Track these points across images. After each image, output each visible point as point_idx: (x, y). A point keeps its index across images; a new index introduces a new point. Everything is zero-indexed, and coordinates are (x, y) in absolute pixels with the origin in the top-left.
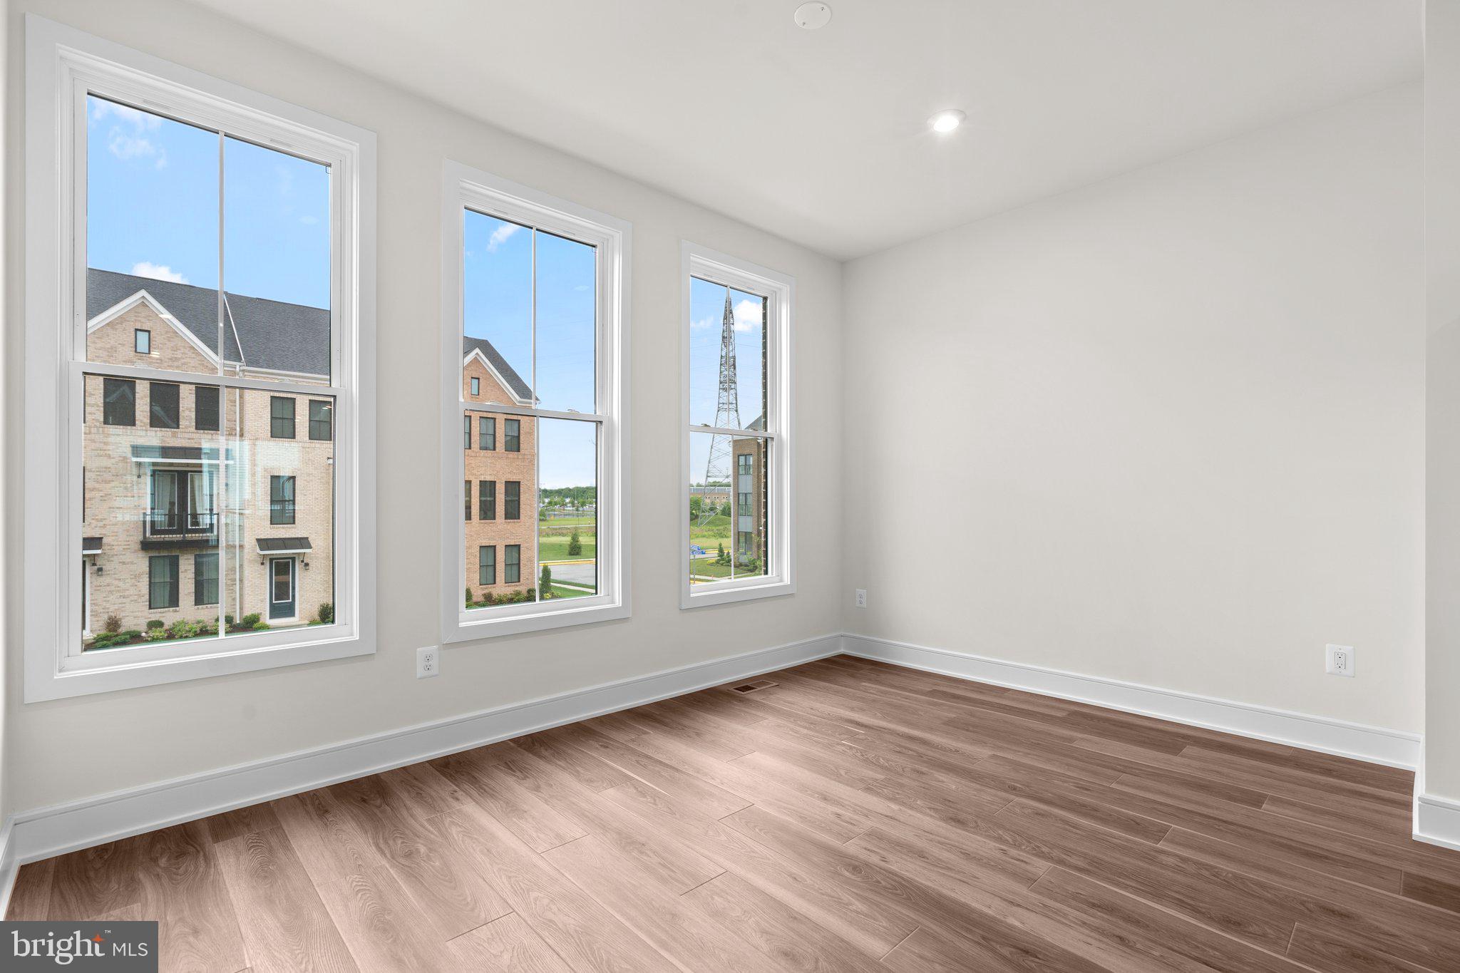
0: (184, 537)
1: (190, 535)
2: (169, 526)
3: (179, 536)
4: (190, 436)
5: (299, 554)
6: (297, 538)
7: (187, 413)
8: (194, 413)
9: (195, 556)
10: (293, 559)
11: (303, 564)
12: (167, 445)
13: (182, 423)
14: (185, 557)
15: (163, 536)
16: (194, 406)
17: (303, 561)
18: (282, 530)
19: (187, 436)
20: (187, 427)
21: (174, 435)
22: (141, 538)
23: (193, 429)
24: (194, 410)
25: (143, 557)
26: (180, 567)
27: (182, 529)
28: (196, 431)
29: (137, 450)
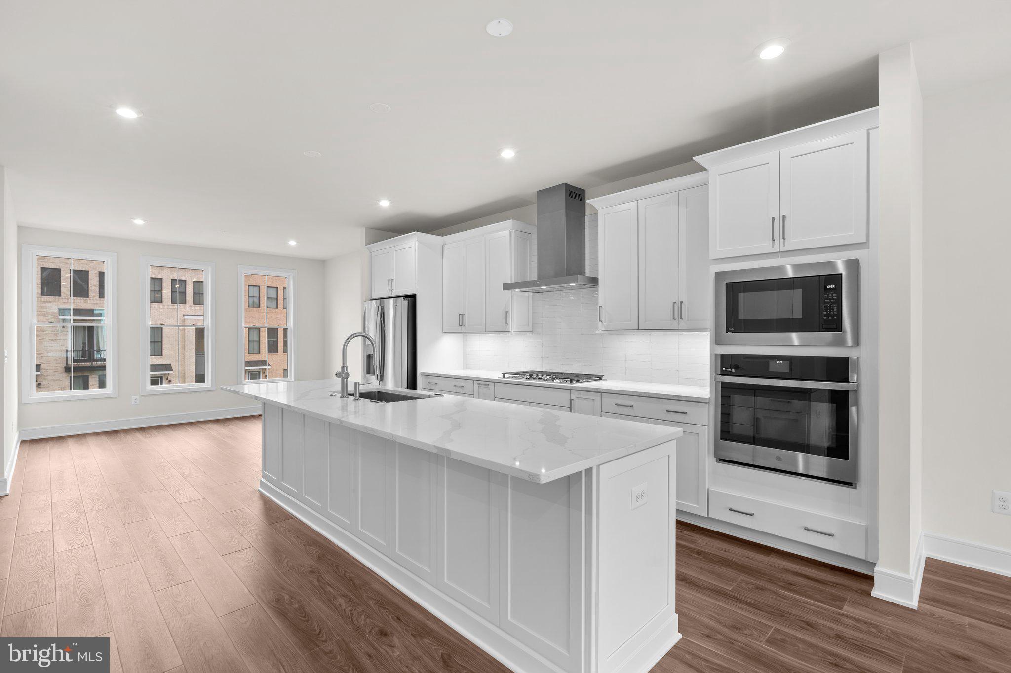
0: (92, 364)
1: (96, 363)
2: (83, 357)
3: (88, 363)
4: (96, 302)
5: (165, 374)
6: (164, 365)
7: (93, 288)
8: (98, 288)
9: (99, 376)
10: (162, 378)
11: (168, 380)
12: (81, 308)
13: (91, 294)
14: (93, 376)
15: (78, 364)
16: (98, 284)
17: (167, 379)
18: (154, 359)
19: (93, 302)
20: (93, 297)
21: (85, 302)
22: (65, 365)
23: (97, 298)
24: (98, 286)
25: (66, 377)
26: (89, 382)
27: (91, 359)
28: (99, 299)
29: (62, 311)
